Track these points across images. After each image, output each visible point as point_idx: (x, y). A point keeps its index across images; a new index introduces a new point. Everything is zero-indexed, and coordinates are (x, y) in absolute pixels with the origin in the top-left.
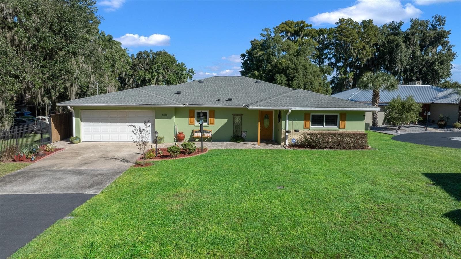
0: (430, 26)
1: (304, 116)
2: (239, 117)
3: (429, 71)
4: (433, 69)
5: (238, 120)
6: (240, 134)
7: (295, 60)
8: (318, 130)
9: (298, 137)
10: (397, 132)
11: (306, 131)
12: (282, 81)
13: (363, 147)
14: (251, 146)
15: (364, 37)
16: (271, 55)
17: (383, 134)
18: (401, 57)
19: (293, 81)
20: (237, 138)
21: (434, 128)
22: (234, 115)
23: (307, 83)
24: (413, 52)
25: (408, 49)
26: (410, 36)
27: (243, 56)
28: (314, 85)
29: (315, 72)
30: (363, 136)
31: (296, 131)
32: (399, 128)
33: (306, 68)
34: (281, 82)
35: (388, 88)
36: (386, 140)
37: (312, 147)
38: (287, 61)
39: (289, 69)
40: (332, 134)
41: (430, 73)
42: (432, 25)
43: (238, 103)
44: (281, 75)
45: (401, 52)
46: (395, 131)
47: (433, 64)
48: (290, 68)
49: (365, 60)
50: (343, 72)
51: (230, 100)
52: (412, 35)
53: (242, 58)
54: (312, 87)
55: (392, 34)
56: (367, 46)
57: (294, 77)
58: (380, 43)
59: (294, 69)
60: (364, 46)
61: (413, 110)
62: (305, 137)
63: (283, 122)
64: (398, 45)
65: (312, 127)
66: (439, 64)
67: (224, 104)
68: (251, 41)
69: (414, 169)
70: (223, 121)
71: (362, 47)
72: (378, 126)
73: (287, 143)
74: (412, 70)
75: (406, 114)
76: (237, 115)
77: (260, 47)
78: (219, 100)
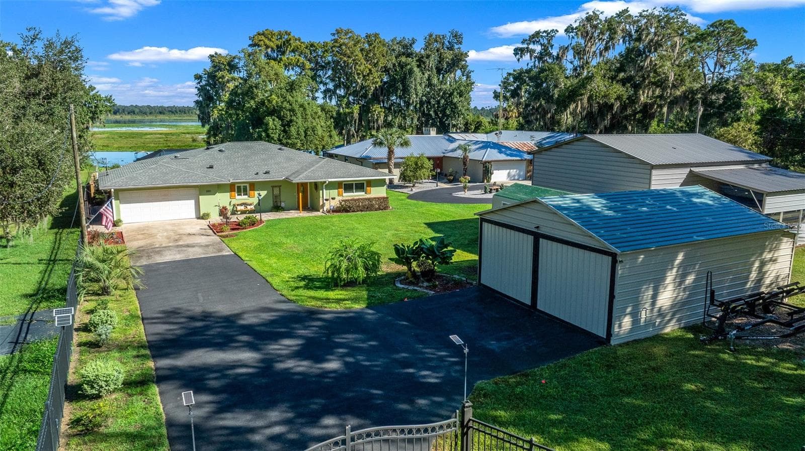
0: (448, 44)
1: (338, 185)
2: (278, 189)
3: (447, 104)
4: (451, 102)
5: (276, 191)
6: (279, 205)
7: (289, 97)
8: (349, 196)
9: (335, 204)
10: (412, 190)
11: (341, 198)
12: (276, 126)
13: (386, 208)
14: (293, 214)
15: (369, 57)
16: (254, 88)
17: (400, 193)
18: (416, 86)
19: (290, 126)
20: (277, 208)
21: (445, 183)
22: (273, 187)
23: (308, 128)
24: (429, 79)
25: (423, 74)
26: (425, 59)
27: (198, 77)
28: (317, 131)
29: (316, 113)
30: (385, 199)
31: (333, 199)
32: (414, 186)
33: (305, 109)
34: (274, 128)
35: (402, 145)
36: (402, 200)
37: (347, 211)
38: (278, 97)
39: (284, 110)
40: (362, 199)
41: (449, 107)
42: (449, 42)
43: (278, 175)
44: (273, 117)
45: (415, 80)
46: (410, 189)
47: (451, 94)
48: (284, 108)
49: (372, 88)
50: (346, 105)
51: (267, 173)
52: (427, 58)
53: (197, 81)
54: (314, 134)
55: (404, 54)
56: (373, 70)
57: (291, 121)
58: (390, 65)
59: (290, 110)
60: (370, 70)
61: (425, 168)
62: (341, 203)
63: (321, 192)
64: (411, 72)
65: (345, 194)
66: (458, 96)
67: (262, 178)
68: (210, 55)
69: (420, 221)
70: (263, 193)
71: (368, 72)
72: (395, 184)
73: (325, 209)
74: (429, 102)
75: (419, 172)
76: (276, 187)
77: (227, 67)
78: (257, 174)
